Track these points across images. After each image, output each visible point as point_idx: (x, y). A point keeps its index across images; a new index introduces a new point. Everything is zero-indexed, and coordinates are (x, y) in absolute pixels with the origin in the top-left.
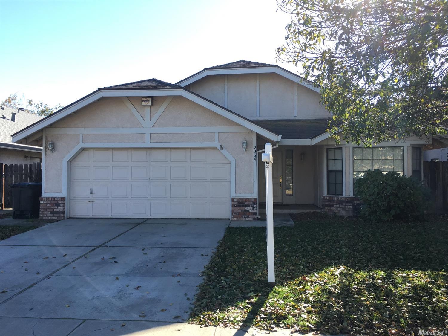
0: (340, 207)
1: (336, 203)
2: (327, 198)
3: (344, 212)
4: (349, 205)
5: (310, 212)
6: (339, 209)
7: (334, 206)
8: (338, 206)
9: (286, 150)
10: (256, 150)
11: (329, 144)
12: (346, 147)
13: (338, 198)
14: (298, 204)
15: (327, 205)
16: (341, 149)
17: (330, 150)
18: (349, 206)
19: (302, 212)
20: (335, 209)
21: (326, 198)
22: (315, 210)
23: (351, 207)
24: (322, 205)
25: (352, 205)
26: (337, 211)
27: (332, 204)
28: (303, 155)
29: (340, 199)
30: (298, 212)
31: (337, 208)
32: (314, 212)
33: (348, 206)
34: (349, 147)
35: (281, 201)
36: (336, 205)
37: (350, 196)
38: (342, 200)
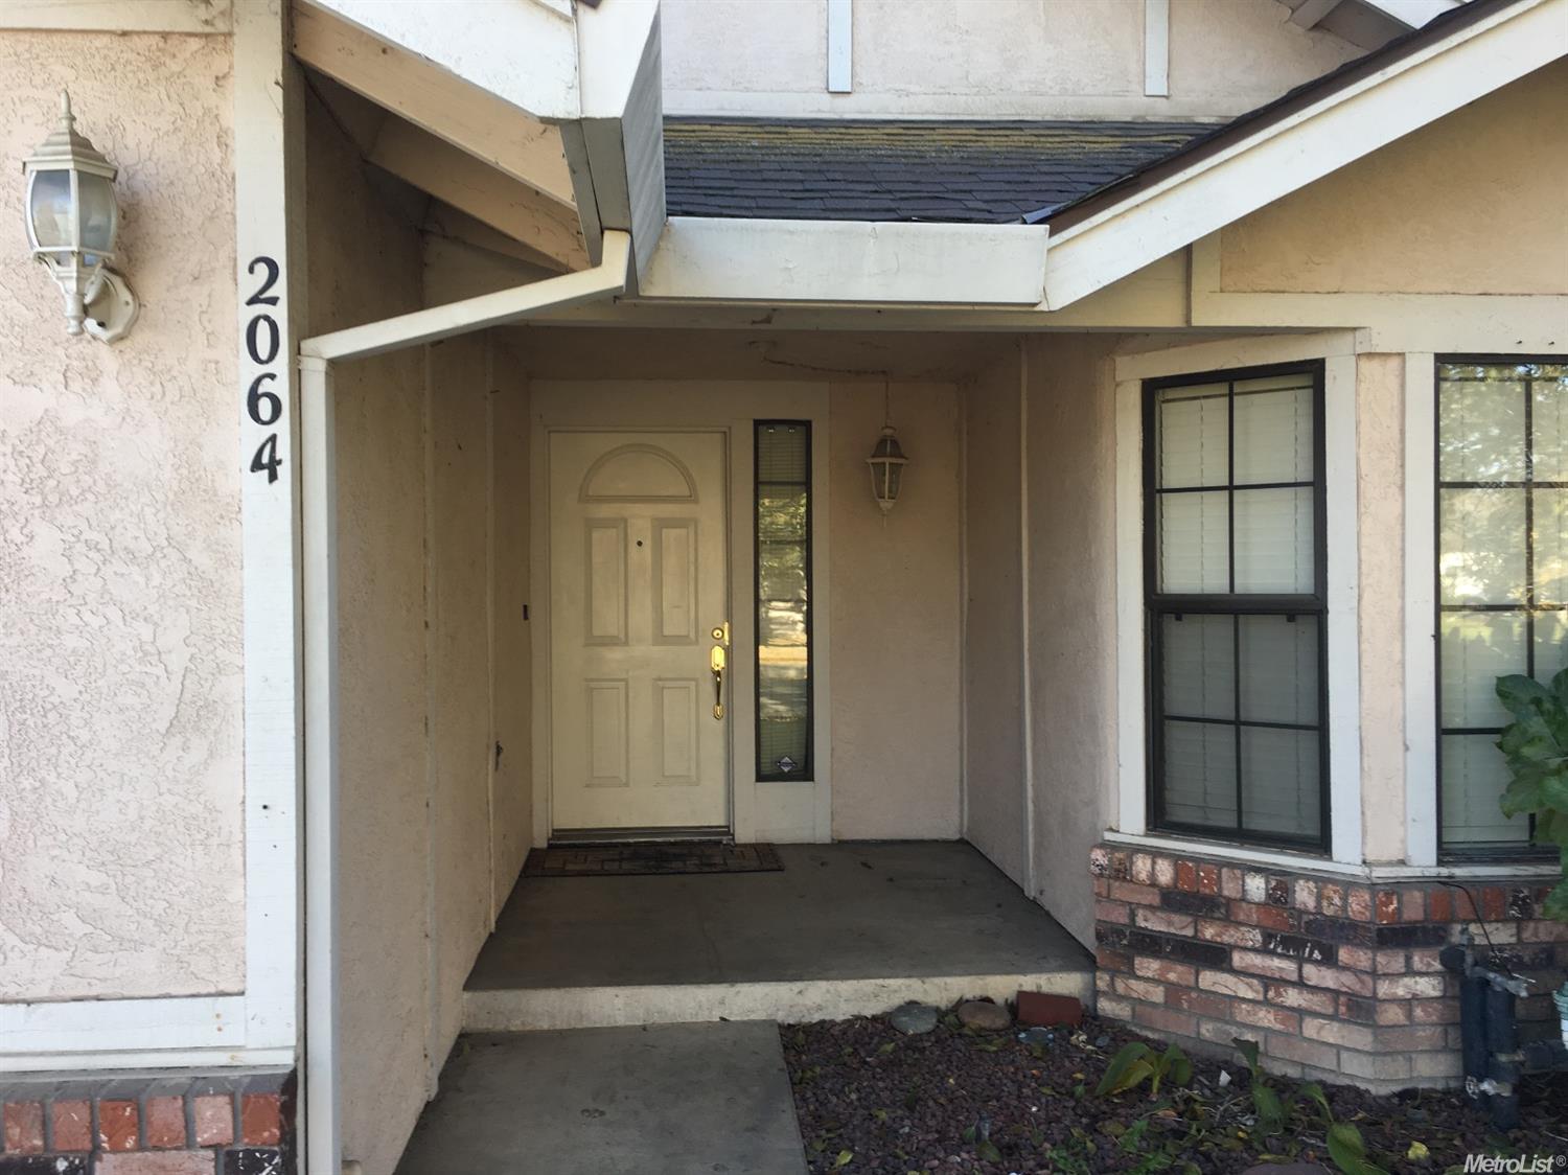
0: (1301, 984)
1: (1255, 937)
2: (1153, 874)
3: (1361, 1038)
4: (1410, 972)
5: (987, 1000)
6: (1293, 997)
7: (1238, 959)
8: (1276, 962)
9: (758, 423)
10: (279, 315)
11: (1199, 320)
12: (1370, 355)
13: (1282, 881)
14: (847, 836)
15: (1150, 944)
16: (1306, 380)
17: (1171, 394)
18: (1406, 980)
19: (911, 1007)
20: (1250, 995)
21: (1142, 866)
22: (1030, 982)
23: (1428, 987)
24: (1100, 936)
25: (1437, 966)
26: (1266, 1018)
27: (1209, 932)
28: (888, 461)
29: (1304, 895)
30: (871, 1009)
31: (1269, 981)
32: (1021, 994)
33: (1393, 976)
34: (1401, 355)
35: (717, 820)
36: (1264, 950)
37: (1402, 863)
38: (1329, 911)
